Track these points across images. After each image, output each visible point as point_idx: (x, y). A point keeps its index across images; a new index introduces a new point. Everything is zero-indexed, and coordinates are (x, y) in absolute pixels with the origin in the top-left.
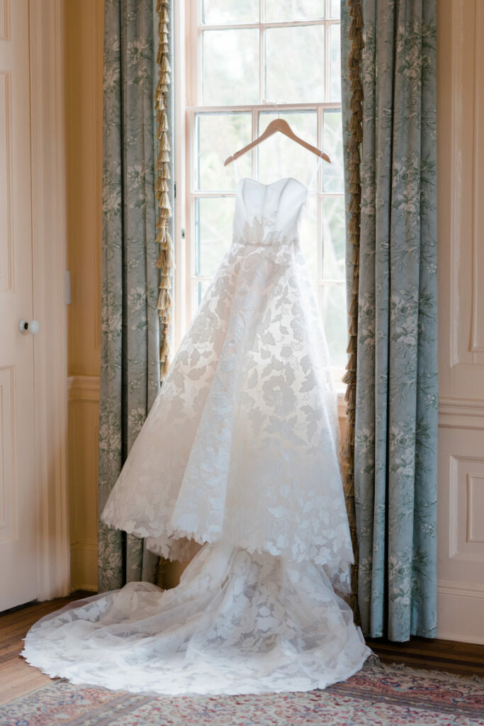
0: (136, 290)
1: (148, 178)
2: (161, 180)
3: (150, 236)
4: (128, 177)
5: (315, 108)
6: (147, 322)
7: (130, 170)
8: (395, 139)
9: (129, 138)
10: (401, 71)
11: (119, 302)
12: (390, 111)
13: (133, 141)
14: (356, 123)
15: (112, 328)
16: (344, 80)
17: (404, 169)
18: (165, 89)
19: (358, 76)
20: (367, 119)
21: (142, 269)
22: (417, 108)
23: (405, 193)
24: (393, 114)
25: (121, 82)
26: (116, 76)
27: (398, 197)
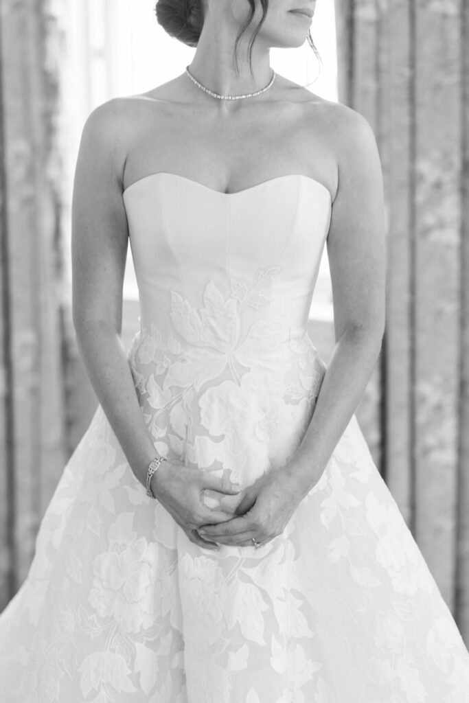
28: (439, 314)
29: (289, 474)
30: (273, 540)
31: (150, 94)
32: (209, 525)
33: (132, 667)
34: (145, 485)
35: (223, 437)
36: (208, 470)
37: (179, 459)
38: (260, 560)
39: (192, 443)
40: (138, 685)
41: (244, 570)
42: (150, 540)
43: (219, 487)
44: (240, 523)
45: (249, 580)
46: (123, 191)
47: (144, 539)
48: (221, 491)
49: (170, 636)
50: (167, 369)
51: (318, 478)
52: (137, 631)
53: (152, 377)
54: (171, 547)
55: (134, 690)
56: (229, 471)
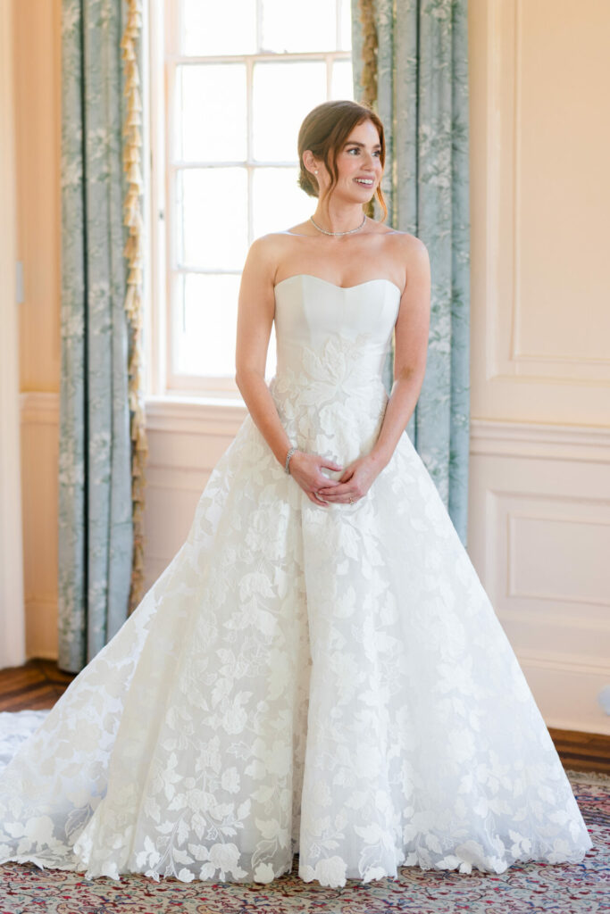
0: (98, 285)
1: (114, 145)
2: (130, 147)
3: (115, 218)
4: (89, 143)
5: (322, 57)
6: (111, 327)
7: (91, 134)
8: (421, 95)
9: (90, 96)
10: (429, 11)
11: (80, 300)
12: (414, 61)
13: (95, 98)
14: (369, 76)
15: (71, 333)
16: (354, 22)
17: (434, 133)
18: (135, 34)
19: (371, 17)
20: (383, 71)
21: (105, 259)
22: (447, 56)
23: (436, 163)
24: (418, 65)
25: (82, 25)
26: (76, 18)
27: (427, 168)
28: (437, 402)
29: (373, 459)
30: (361, 499)
31: (289, 231)
32: (325, 488)
33: (273, 582)
34: (284, 466)
35: (333, 436)
36: (326, 455)
37: (304, 450)
38: (354, 512)
39: (315, 439)
40: (276, 592)
41: (344, 517)
42: (285, 502)
43: (330, 466)
44: (345, 487)
45: (348, 523)
46: (274, 286)
47: (282, 502)
48: (332, 469)
49: (293, 565)
50: (298, 395)
51: (389, 461)
52: (277, 559)
53: (287, 401)
54: (296, 508)
55: (273, 596)
56: (336, 457)
